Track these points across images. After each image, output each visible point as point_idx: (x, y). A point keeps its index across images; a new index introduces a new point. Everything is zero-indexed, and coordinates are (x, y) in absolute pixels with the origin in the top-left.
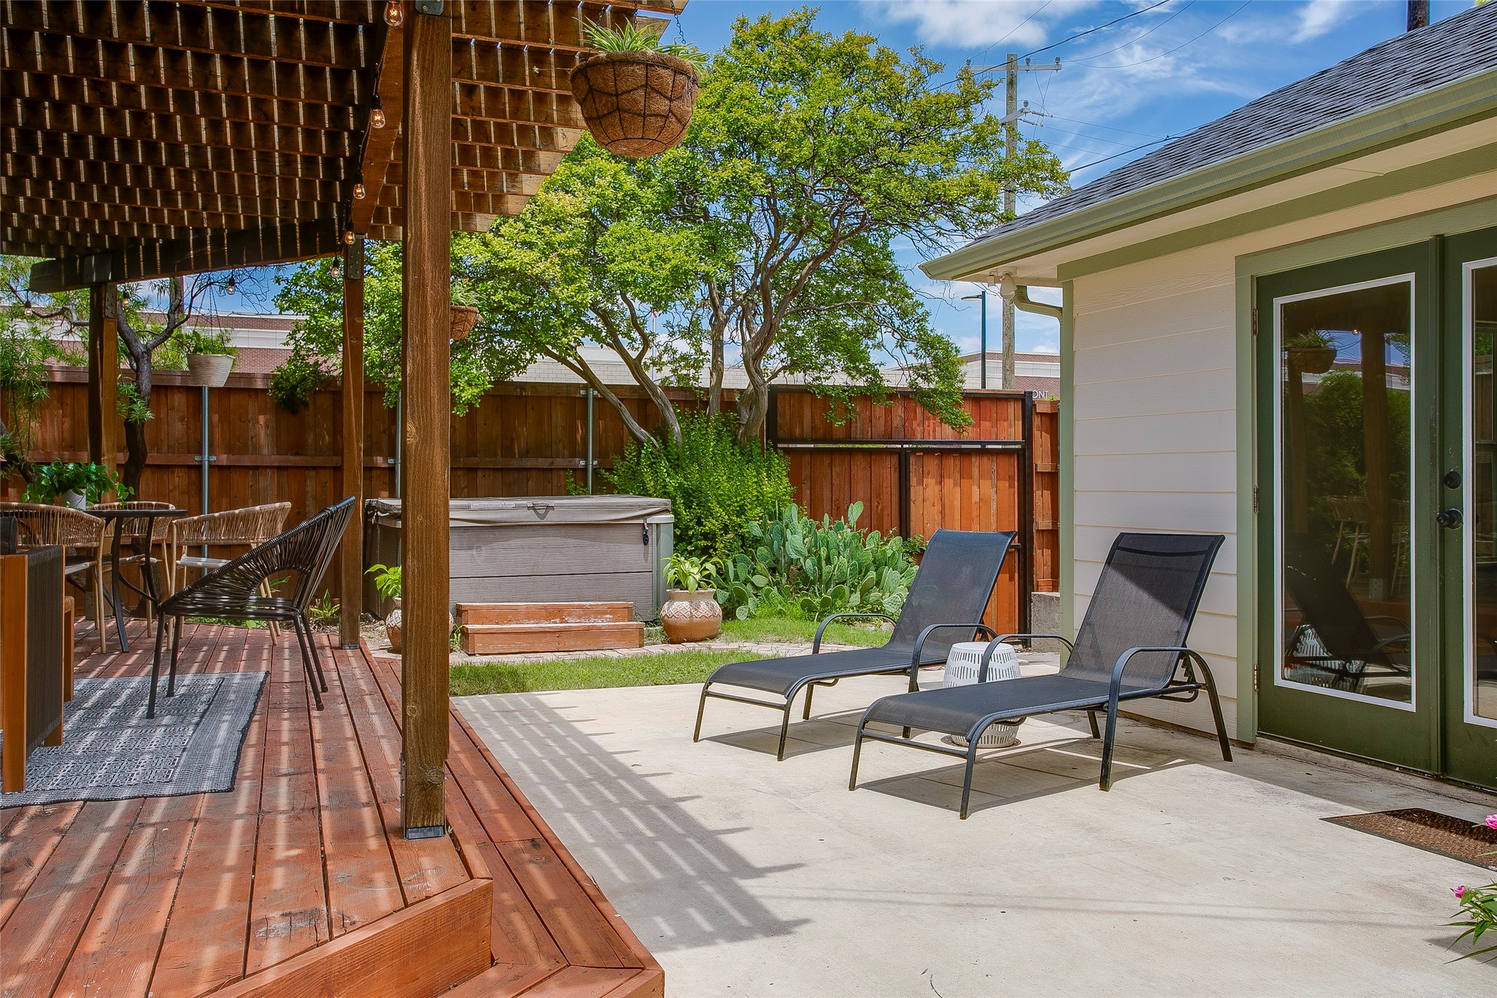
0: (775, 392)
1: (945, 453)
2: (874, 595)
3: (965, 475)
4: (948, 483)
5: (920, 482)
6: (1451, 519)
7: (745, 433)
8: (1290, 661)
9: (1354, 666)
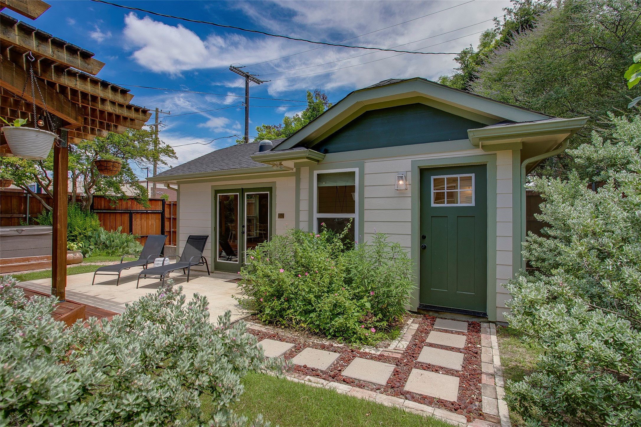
0: (94, 197)
1: (142, 213)
2: (126, 249)
3: (147, 218)
4: (143, 220)
5: (136, 220)
6: (243, 233)
7: (84, 208)
8: (220, 257)
9: (230, 257)
